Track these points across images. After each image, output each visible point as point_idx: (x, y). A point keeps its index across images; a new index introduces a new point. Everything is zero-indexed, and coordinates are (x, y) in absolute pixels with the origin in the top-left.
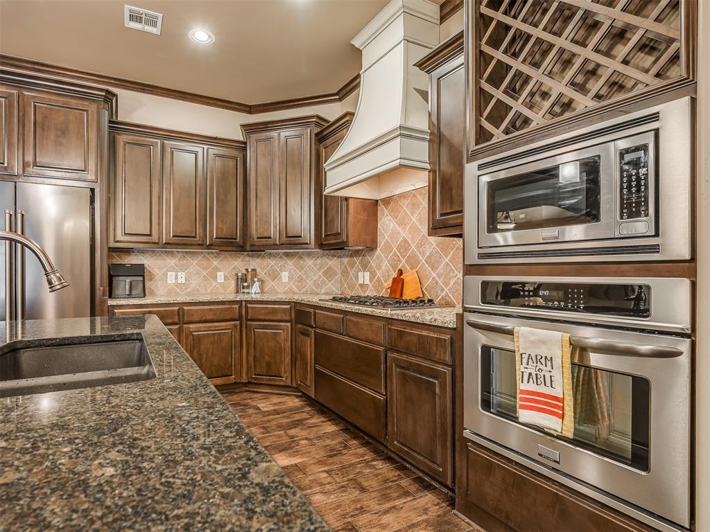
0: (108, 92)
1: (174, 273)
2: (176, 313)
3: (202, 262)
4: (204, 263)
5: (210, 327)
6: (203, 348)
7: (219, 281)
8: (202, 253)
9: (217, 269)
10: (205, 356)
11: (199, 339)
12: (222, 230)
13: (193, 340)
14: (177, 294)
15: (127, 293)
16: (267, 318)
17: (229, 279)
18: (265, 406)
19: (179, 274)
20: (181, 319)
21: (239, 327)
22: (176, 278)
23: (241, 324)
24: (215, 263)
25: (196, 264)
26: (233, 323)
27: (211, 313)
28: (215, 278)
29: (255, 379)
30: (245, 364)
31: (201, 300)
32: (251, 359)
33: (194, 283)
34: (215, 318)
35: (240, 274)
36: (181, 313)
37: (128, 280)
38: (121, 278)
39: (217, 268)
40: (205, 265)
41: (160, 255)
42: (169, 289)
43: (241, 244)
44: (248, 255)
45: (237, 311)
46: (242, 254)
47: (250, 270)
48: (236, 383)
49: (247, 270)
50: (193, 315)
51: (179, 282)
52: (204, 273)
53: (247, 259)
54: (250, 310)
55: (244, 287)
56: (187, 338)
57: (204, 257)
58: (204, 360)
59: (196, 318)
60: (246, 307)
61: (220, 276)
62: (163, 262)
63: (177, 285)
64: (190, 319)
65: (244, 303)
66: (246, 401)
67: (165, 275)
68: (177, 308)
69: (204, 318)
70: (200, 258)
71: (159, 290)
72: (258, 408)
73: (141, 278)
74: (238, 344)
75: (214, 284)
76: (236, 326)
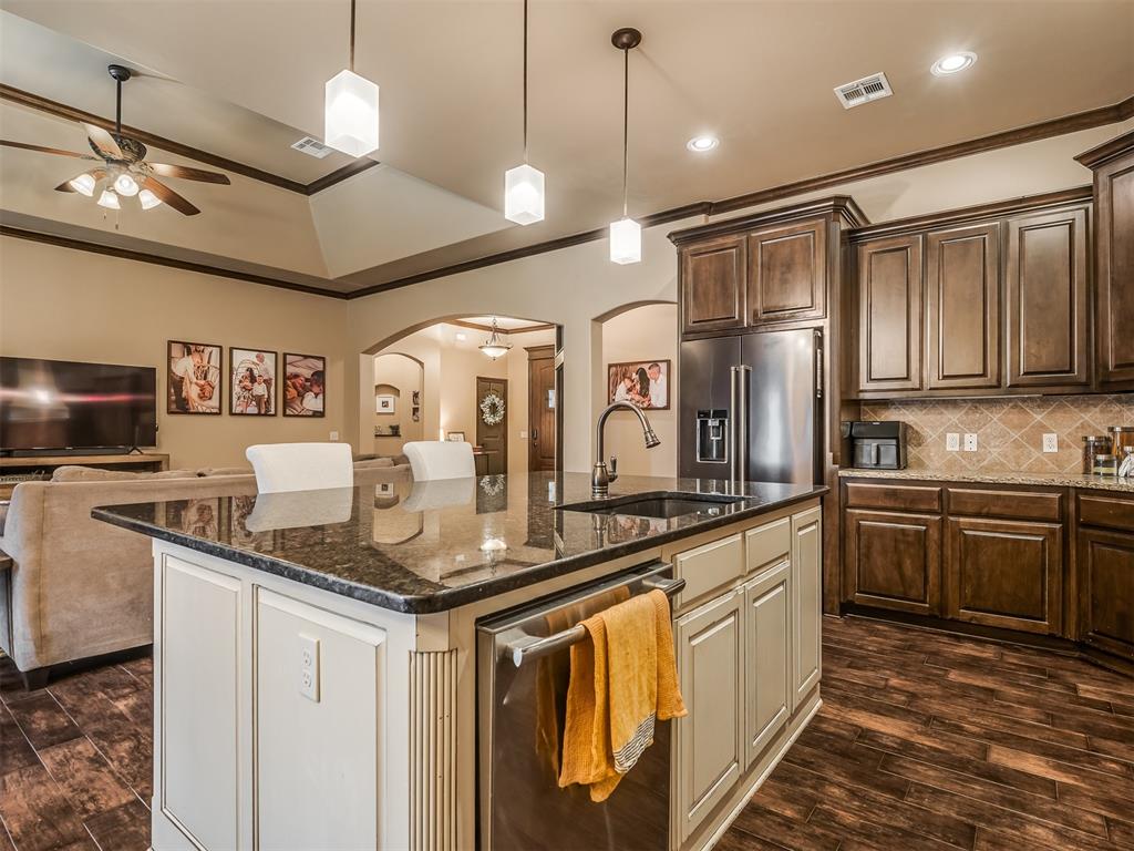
0: (837, 198)
1: (957, 436)
2: (936, 496)
3: (1011, 416)
4: (1015, 417)
5: (997, 526)
6: (983, 559)
7: (1046, 449)
8: (1010, 400)
9: (1044, 429)
10: (987, 574)
11: (975, 543)
12: (1039, 358)
13: (965, 542)
14: (963, 468)
15: (874, 461)
16: (1121, 525)
17: (1069, 446)
18: (1087, 690)
19: (967, 436)
20: (945, 507)
21: (1059, 536)
22: (962, 443)
23: (1065, 531)
24: (1038, 417)
25: (1000, 419)
26: (1047, 525)
27: (1000, 503)
28: (1039, 444)
29: (1094, 640)
30: (1073, 607)
31: (979, 480)
32: (1087, 600)
33: (995, 453)
34: (1008, 512)
35: (1092, 438)
36: (944, 498)
37: (874, 444)
38: (866, 441)
39: (1043, 426)
40: (1016, 421)
41: (934, 406)
42: (949, 460)
43: (1083, 379)
44: (1119, 401)
45: (1057, 506)
46: (1103, 400)
47: (1118, 429)
48: (1051, 636)
49: (1111, 430)
50: (966, 503)
51: (966, 449)
52: (1015, 435)
53: (1117, 408)
54: (1083, 507)
55: (1097, 464)
56: (953, 538)
57: (1016, 406)
58: (985, 579)
59: (971, 509)
60: (1077, 499)
61: (1050, 443)
62: (939, 417)
63: (963, 453)
64: (961, 508)
65: (1072, 492)
66: (1060, 672)
67: (943, 438)
68: (938, 489)
69: (985, 510)
70: (1006, 408)
71: (932, 460)
72: (1075, 689)
73: (894, 442)
74: (1058, 567)
75: (1036, 454)
76: (1052, 532)
